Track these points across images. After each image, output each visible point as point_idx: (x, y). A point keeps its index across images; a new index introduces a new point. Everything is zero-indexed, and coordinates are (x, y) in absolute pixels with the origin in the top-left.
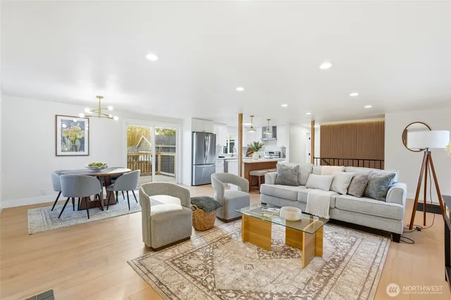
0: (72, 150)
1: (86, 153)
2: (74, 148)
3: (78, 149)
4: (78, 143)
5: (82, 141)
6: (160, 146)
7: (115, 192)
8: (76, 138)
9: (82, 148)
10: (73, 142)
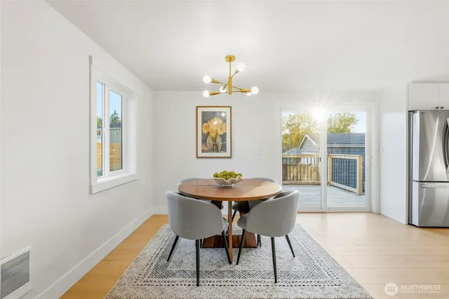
0: (212, 150)
1: (228, 154)
2: (215, 148)
3: (219, 149)
4: (219, 140)
5: (223, 137)
6: (334, 146)
7: (256, 235)
8: (217, 134)
9: (224, 148)
10: (214, 140)
